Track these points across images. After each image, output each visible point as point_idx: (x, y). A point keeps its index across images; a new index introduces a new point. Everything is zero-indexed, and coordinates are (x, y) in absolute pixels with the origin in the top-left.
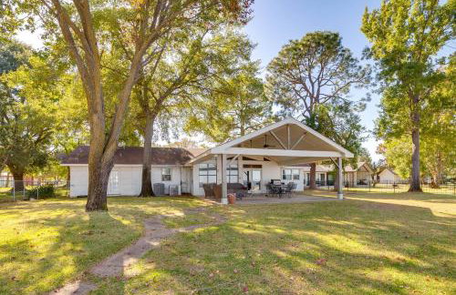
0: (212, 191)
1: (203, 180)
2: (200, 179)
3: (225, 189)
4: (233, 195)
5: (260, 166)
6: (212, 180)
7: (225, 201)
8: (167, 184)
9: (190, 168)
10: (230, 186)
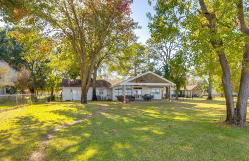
0: (120, 99)
1: (117, 94)
2: (115, 93)
3: (125, 97)
4: (128, 100)
5: (141, 88)
6: (120, 94)
7: (125, 102)
8: (102, 96)
9: (111, 89)
10: (127, 97)
